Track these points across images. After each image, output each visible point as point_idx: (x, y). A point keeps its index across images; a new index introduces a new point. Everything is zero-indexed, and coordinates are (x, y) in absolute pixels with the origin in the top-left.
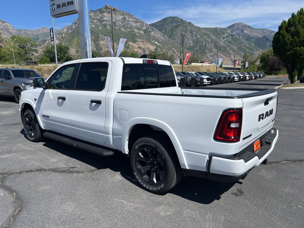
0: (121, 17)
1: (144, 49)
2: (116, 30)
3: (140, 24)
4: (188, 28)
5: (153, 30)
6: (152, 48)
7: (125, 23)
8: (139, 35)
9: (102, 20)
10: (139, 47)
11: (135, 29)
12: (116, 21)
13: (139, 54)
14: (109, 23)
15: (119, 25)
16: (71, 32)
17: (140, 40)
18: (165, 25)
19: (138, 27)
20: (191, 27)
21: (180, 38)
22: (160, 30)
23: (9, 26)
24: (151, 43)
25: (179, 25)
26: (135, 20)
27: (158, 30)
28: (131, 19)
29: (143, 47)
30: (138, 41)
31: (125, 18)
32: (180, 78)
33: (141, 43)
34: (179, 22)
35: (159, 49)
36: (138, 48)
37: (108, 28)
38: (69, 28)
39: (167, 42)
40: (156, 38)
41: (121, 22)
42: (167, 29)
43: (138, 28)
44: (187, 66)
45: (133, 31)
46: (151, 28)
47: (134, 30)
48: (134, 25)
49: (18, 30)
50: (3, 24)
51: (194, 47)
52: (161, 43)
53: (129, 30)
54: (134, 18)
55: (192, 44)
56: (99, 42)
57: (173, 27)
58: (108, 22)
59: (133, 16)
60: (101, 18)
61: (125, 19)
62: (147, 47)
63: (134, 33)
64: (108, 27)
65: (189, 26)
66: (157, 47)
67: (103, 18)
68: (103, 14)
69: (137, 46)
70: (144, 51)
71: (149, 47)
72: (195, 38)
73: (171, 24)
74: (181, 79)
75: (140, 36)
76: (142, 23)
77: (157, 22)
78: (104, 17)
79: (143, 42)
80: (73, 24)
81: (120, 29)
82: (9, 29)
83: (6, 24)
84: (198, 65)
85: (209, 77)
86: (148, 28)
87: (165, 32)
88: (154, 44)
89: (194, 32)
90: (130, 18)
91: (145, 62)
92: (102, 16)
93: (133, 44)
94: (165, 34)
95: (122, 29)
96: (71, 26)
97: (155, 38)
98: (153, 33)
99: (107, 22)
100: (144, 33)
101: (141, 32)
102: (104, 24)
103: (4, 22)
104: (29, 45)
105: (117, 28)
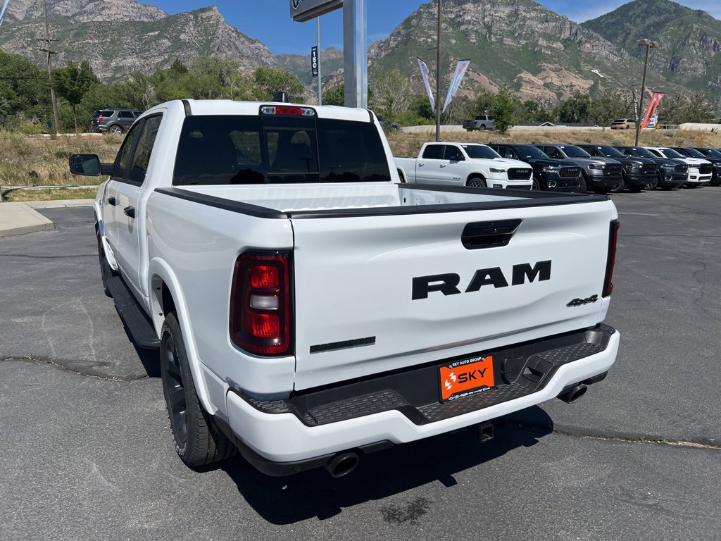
0: (507, 10)
1: (559, 88)
2: (492, 43)
3: (554, 24)
4: (692, 26)
5: (590, 38)
6: (583, 85)
7: (516, 24)
8: (550, 53)
9: (459, 21)
10: (547, 85)
11: (541, 39)
12: (492, 21)
13: (545, 102)
14: (475, 29)
15: (501, 31)
16: (386, 55)
17: (550, 66)
18: (625, 24)
19: (548, 32)
20: (704, 23)
21: (667, 56)
22: (608, 38)
23: (262, 50)
24: (580, 72)
25: (667, 20)
26: (542, 15)
27: (605, 37)
28: (532, 14)
29: (559, 84)
30: (545, 70)
31: (517, 10)
32: (603, 163)
33: (553, 74)
34: (669, 12)
35: (601, 88)
36: (543, 88)
37: (471, 41)
38: (382, 47)
39: (626, 69)
40: (596, 60)
41: (506, 23)
42: (629, 34)
43: (548, 34)
44: (665, 131)
45: (536, 44)
46: (584, 34)
47: (538, 41)
48: (539, 27)
49: (278, 57)
50: (251, 45)
51: (706, 78)
52: (610, 73)
53: (525, 42)
54: (541, 11)
55: (701, 70)
56: (448, 75)
57: (649, 27)
58: (474, 25)
59: (539, 5)
60: (457, 16)
61: (515, 14)
62: (568, 84)
63: (536, 49)
64: (473, 38)
65: (696, 23)
66: (596, 83)
67: (461, 16)
68: (463, 6)
69: (541, 83)
70: (559, 95)
71: (575, 82)
72: (713, 54)
73: (644, 19)
74: (607, 165)
75: (552, 56)
76: (562, 21)
77: (602, 17)
78: (465, 13)
79: (560, 70)
80: (391, 35)
81: (501, 41)
82: (262, 56)
83: (257, 44)
84: (702, 129)
85: (708, 162)
86: (576, 34)
87: (624, 42)
88: (587, 76)
89: (709, 39)
90: (529, 12)
91: (265, 112)
92: (460, 11)
93: (533, 78)
94: (624, 47)
95: (508, 41)
96: (387, 41)
97: (594, 58)
98: (588, 45)
99: (471, 26)
100: (565, 46)
101: (554, 46)
102: (463, 32)
103: (253, 42)
104: (287, 88)
105: (493, 40)
